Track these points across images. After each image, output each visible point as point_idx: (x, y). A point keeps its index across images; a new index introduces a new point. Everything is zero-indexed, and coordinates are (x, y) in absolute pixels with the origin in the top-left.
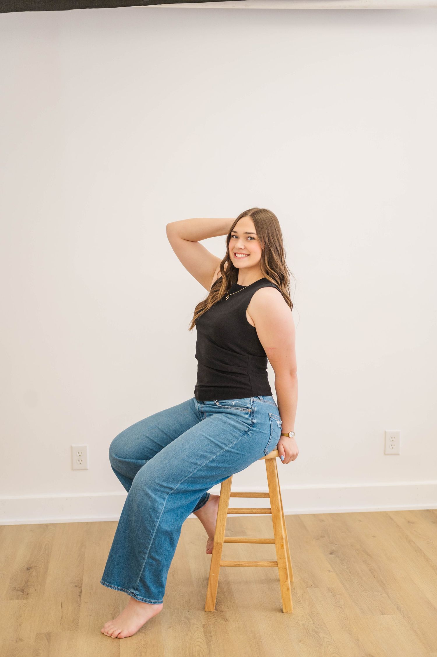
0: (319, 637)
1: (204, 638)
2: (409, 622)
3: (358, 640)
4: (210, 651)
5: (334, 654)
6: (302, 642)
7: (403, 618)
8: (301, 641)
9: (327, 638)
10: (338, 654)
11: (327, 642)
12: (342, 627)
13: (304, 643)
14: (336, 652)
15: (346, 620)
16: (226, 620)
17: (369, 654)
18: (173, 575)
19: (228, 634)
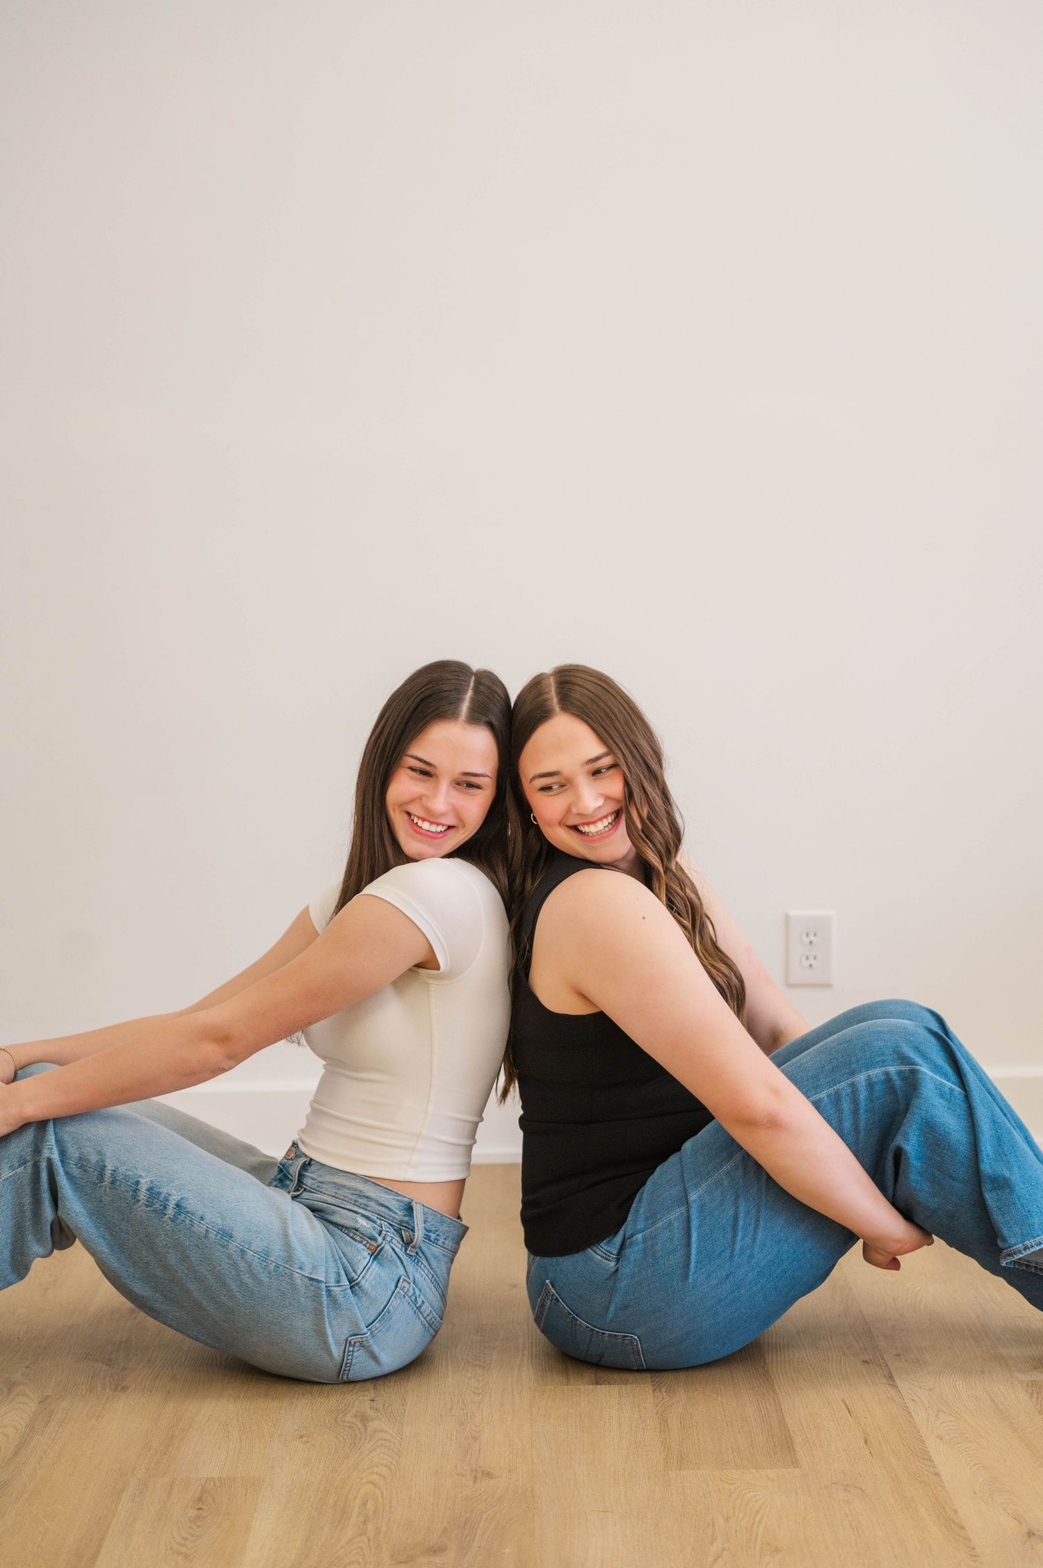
0: (366, 1429)
1: (24, 1426)
2: (665, 1400)
3: (475, 1438)
4: (16, 1453)
5: (378, 1467)
6: (304, 1439)
7: (651, 1392)
8: (302, 1437)
9: (385, 1432)
10: (389, 1469)
11: (378, 1440)
12: (451, 1409)
13: (308, 1442)
14: (389, 1464)
15: (475, 1393)
16: (119, 1388)
17: (483, 1470)
18: (46, 1289)
19: (103, 1417)
